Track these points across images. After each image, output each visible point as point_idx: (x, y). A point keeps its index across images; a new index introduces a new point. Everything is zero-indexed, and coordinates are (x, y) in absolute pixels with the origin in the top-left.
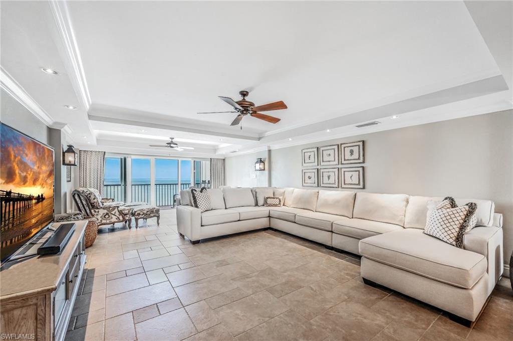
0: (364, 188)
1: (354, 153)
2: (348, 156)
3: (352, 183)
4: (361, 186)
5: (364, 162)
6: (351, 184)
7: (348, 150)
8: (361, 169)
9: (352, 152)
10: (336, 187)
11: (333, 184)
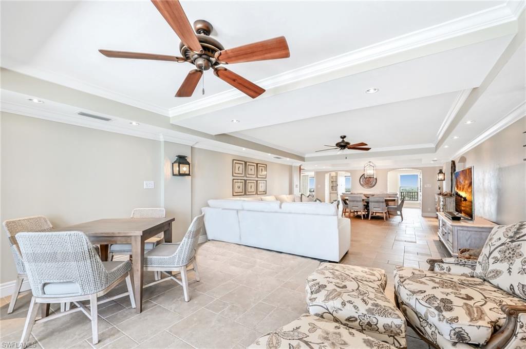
0: (266, 194)
1: (263, 172)
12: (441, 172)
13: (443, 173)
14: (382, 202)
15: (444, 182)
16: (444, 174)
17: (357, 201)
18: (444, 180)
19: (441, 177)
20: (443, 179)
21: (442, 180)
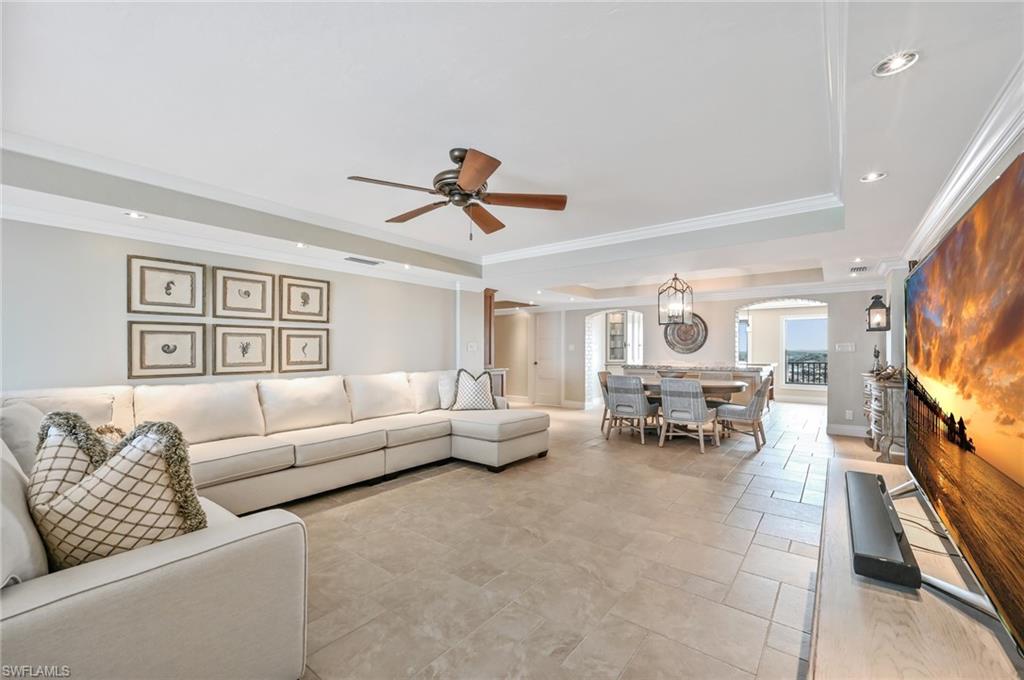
0: (328, 369)
1: (310, 302)
2: (297, 305)
3: (304, 360)
4: (324, 366)
5: (328, 321)
6: (302, 363)
7: (296, 293)
8: (324, 333)
9: (305, 299)
10: (268, 372)
11: (258, 364)
12: (878, 302)
13: (883, 306)
14: (695, 395)
15: (889, 334)
16: (888, 310)
17: (627, 391)
18: (888, 328)
19: (878, 318)
20: (884, 324)
21: (879, 329)
